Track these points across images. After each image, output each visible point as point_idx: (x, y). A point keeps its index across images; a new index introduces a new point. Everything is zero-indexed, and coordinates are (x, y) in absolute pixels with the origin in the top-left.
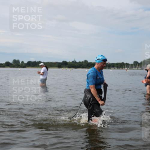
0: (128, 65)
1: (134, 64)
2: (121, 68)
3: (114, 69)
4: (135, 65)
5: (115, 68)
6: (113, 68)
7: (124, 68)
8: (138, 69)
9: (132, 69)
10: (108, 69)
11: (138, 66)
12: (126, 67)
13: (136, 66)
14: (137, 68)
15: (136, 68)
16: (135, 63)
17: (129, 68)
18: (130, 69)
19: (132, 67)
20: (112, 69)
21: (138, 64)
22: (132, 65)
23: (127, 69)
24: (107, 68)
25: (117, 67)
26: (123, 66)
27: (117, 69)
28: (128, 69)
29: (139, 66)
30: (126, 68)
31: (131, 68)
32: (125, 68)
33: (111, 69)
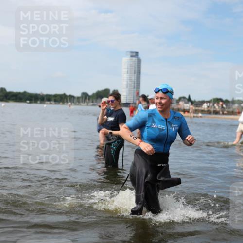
0: (73, 99)
1: (82, 97)
2: (61, 103)
3: (51, 104)
4: (84, 99)
5: (51, 102)
6: (48, 102)
7: (65, 103)
8: (87, 105)
9: (78, 105)
10: (41, 103)
11: (87, 101)
12: (69, 100)
13: (85, 101)
14: (87, 103)
15: (85, 104)
16: (84, 96)
17: (74, 102)
18: (75, 104)
19: (79, 102)
20: (47, 104)
21: (88, 98)
22: (78, 98)
23: (71, 104)
24: (39, 102)
25: (55, 101)
26: (65, 100)
27: (55, 104)
28: (73, 104)
29: (89, 99)
30: (69, 103)
31: (77, 103)
32: (67, 102)
33: (44, 103)
